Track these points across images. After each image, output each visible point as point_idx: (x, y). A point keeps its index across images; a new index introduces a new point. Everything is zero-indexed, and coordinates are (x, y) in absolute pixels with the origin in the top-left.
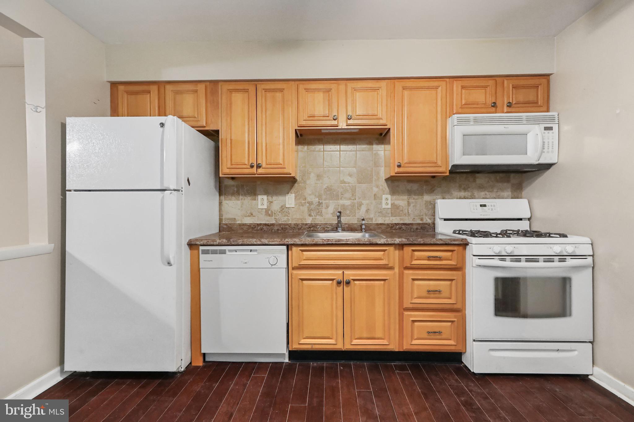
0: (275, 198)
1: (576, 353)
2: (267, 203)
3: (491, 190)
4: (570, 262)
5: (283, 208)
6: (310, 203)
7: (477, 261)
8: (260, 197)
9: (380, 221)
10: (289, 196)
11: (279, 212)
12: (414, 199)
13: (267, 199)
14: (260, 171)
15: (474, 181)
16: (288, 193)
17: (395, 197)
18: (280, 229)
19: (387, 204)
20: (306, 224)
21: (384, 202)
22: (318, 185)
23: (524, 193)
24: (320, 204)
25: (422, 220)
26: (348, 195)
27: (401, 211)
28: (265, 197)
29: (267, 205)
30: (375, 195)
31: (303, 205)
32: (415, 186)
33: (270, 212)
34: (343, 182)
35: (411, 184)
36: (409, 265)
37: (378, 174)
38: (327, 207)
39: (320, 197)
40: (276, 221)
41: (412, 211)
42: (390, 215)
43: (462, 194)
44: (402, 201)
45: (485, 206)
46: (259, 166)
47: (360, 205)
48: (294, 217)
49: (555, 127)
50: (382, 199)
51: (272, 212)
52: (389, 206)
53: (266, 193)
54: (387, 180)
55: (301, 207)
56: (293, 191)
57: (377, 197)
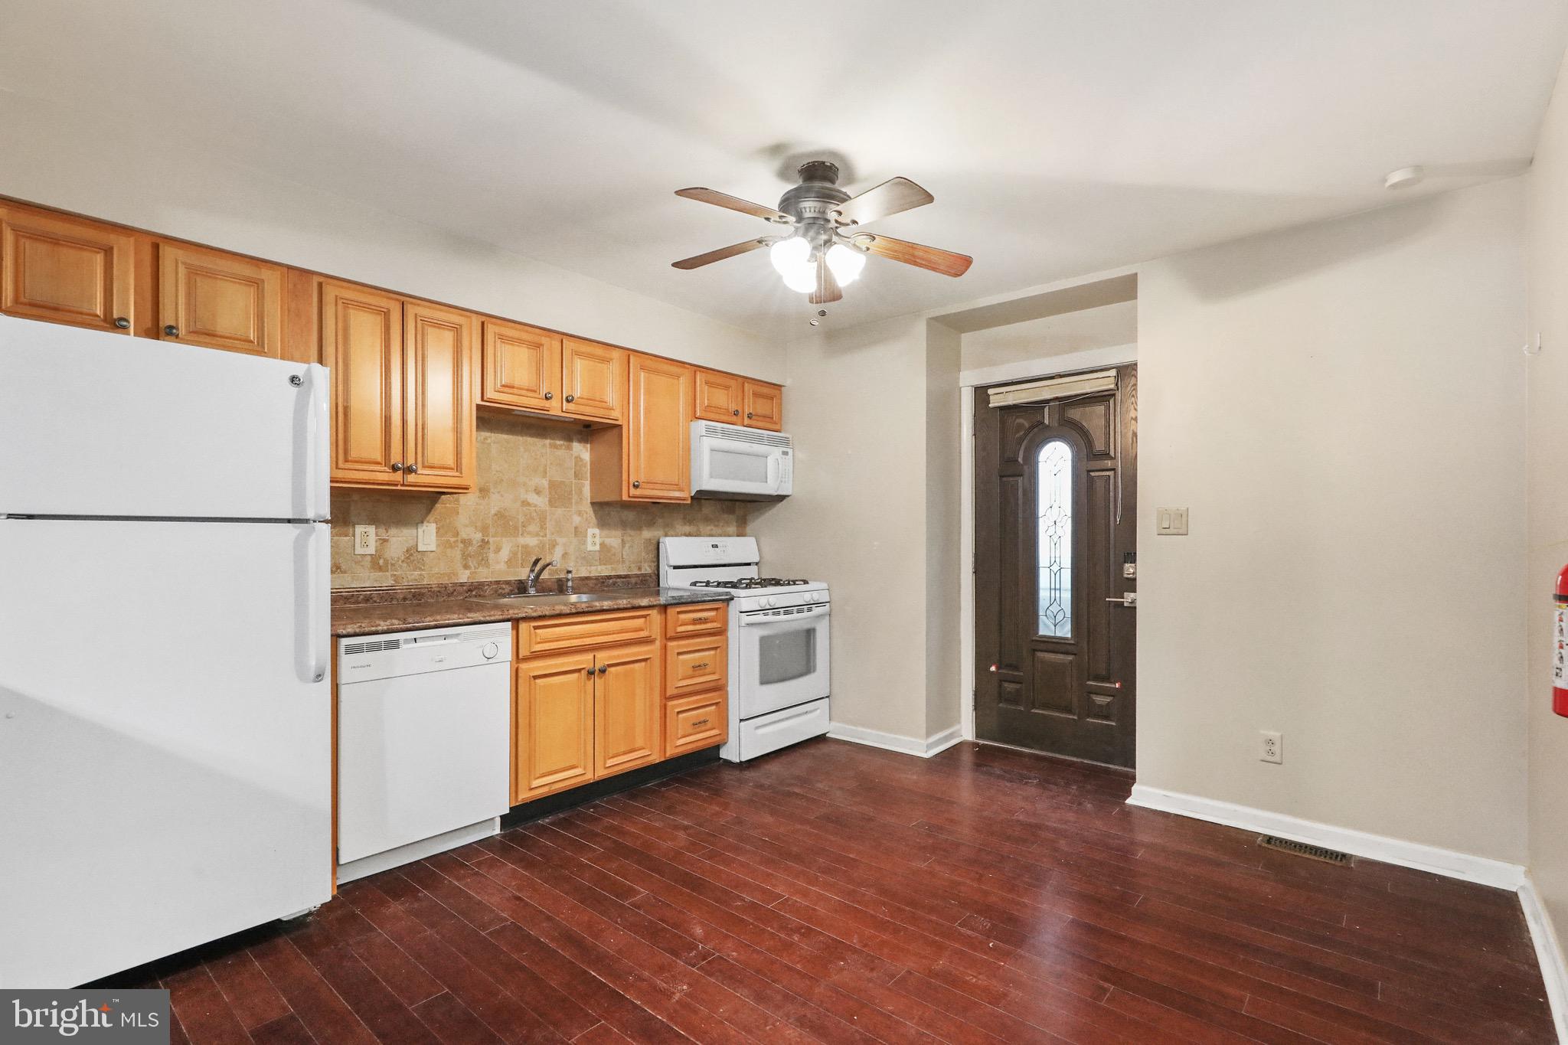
0: (393, 531)
2: (376, 541)
3: (716, 523)
4: (817, 611)
5: (412, 554)
6: (467, 543)
7: (746, 619)
8: (359, 529)
9: (584, 574)
10: (424, 527)
11: (403, 561)
12: (630, 536)
13: (377, 535)
14: (411, 478)
15: (700, 510)
16: (422, 522)
17: (606, 532)
18: (410, 596)
19: (594, 543)
20: (462, 585)
21: (589, 539)
22: (482, 507)
23: (749, 529)
24: (484, 543)
25: (640, 569)
26: (533, 528)
27: (613, 555)
28: (371, 530)
29: (376, 547)
30: (576, 528)
31: (451, 547)
32: (630, 515)
33: (381, 562)
34: (525, 503)
35: (626, 513)
36: (673, 634)
37: (580, 492)
38: (498, 550)
39: (484, 530)
40: (395, 581)
41: (628, 554)
42: (598, 563)
43: (687, 529)
44: (614, 539)
45: (716, 546)
46: (409, 470)
47: (554, 545)
48: (436, 570)
49: (790, 451)
50: (586, 537)
51: (386, 561)
52: (597, 548)
53: (373, 520)
54: (593, 504)
55: (449, 550)
56: (431, 517)
57: (578, 532)
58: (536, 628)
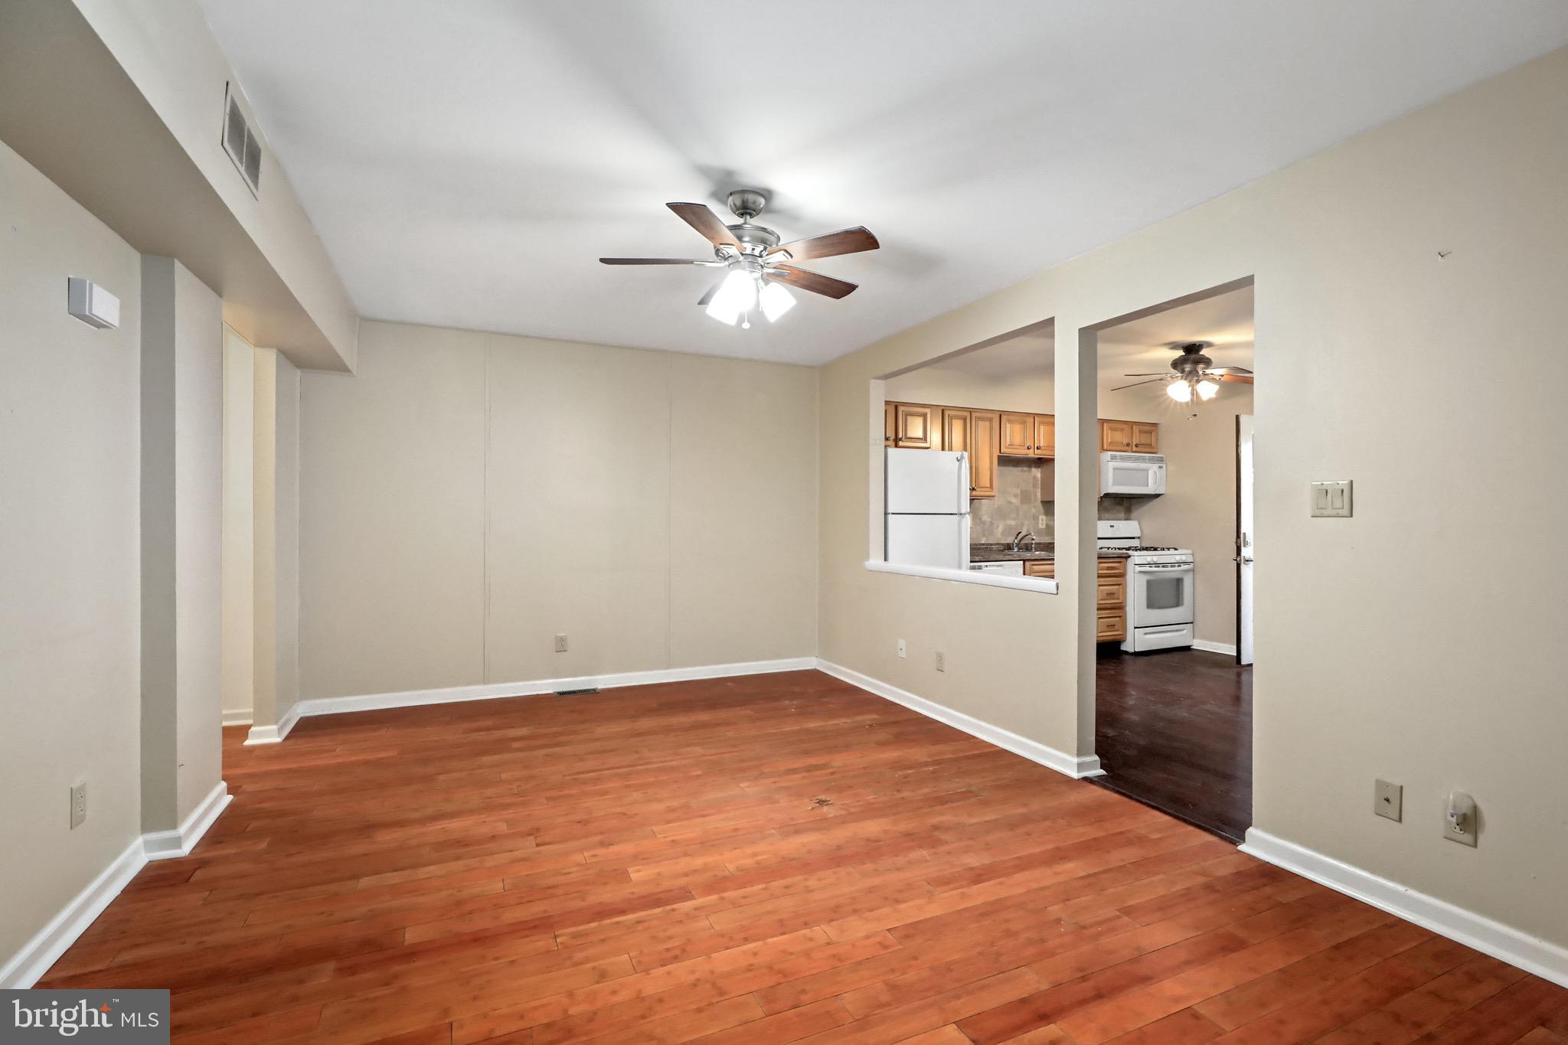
1: (1185, 631)
4: (1184, 567)
7: (1138, 569)
9: (1038, 541)
17: (1048, 518)
19: (1043, 524)
20: (984, 544)
21: (1040, 522)
23: (1134, 515)
24: (992, 524)
26: (1013, 516)
30: (1034, 516)
31: (978, 525)
34: (1010, 502)
37: (1035, 495)
38: (997, 527)
39: (992, 517)
42: (1044, 535)
45: (1113, 526)
46: (973, 489)
47: (1023, 525)
49: (1164, 466)
50: (1038, 520)
52: (1044, 526)
54: (1042, 502)
57: (1035, 518)
58: (1033, 565)
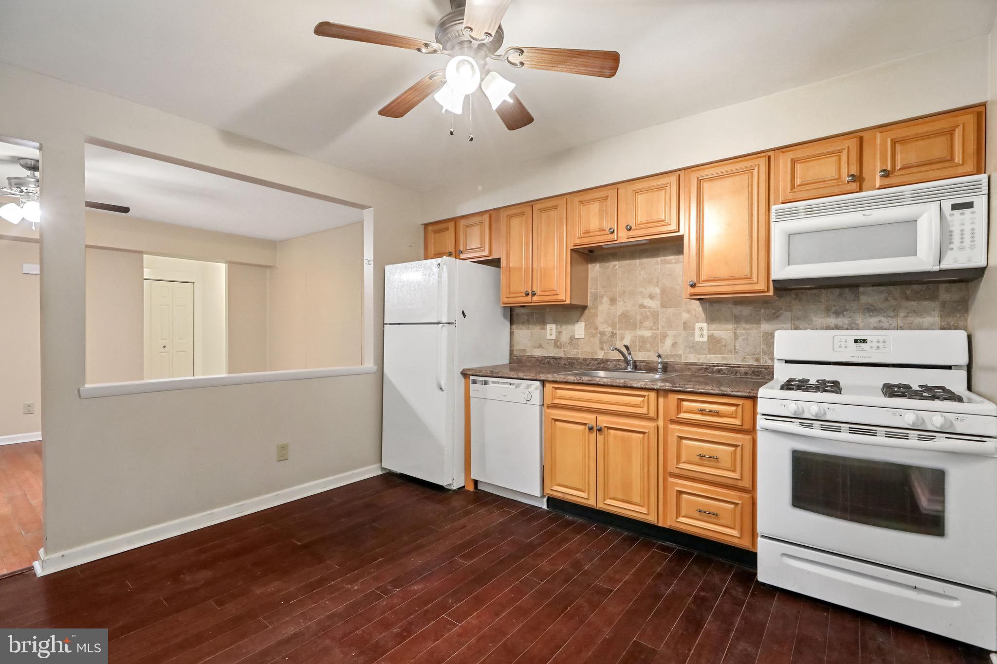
0: (564, 327)
2: (556, 333)
3: (892, 314)
5: (572, 338)
6: (602, 334)
8: (549, 326)
9: (692, 359)
10: (578, 325)
11: (568, 344)
12: (744, 329)
13: (556, 329)
14: (535, 298)
15: (857, 298)
16: (578, 322)
17: (714, 326)
18: (567, 363)
19: (702, 335)
20: (596, 360)
21: (697, 333)
22: (612, 311)
24: (613, 335)
25: (757, 360)
26: (647, 324)
27: (724, 346)
28: (554, 326)
29: (556, 335)
30: (685, 323)
31: (594, 337)
32: (746, 311)
33: (558, 343)
34: (642, 306)
35: (739, 308)
36: (674, 418)
38: (622, 339)
39: (613, 325)
40: (564, 354)
41: (740, 346)
42: (706, 352)
43: (832, 321)
44: (724, 332)
45: (864, 341)
46: (534, 294)
47: (664, 336)
48: (585, 350)
49: (980, 201)
50: (694, 329)
51: (561, 344)
52: (705, 339)
53: (555, 321)
55: (592, 339)
56: (582, 319)
57: (687, 326)
